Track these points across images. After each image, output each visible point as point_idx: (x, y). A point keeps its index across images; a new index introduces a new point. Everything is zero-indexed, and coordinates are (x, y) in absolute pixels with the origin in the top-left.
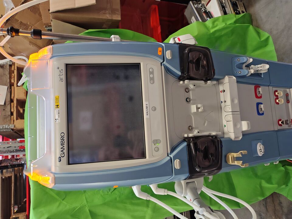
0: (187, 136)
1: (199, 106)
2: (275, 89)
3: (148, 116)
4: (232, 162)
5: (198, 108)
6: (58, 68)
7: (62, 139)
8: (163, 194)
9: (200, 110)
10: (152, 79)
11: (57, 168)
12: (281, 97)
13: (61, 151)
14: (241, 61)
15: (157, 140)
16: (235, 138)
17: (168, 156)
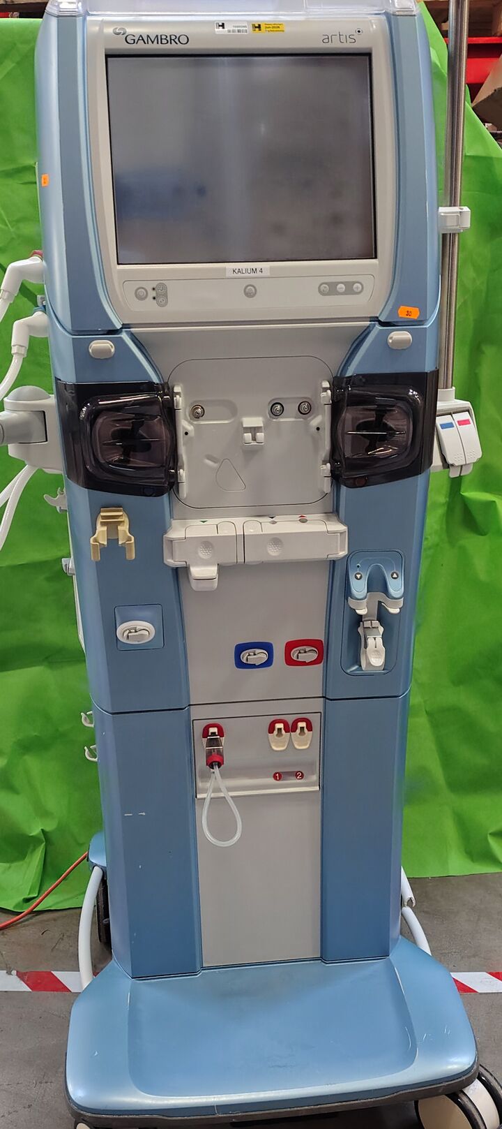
0: (175, 391)
1: (260, 435)
2: (316, 720)
3: (230, 274)
4: (104, 517)
5: (254, 430)
6: (359, 32)
7: (173, 37)
8: (12, 344)
9: (248, 436)
10: (332, 289)
11: (97, 28)
12: (291, 743)
13: (141, 36)
14: (391, 583)
15: (166, 295)
16: (171, 541)
17: (125, 326)
